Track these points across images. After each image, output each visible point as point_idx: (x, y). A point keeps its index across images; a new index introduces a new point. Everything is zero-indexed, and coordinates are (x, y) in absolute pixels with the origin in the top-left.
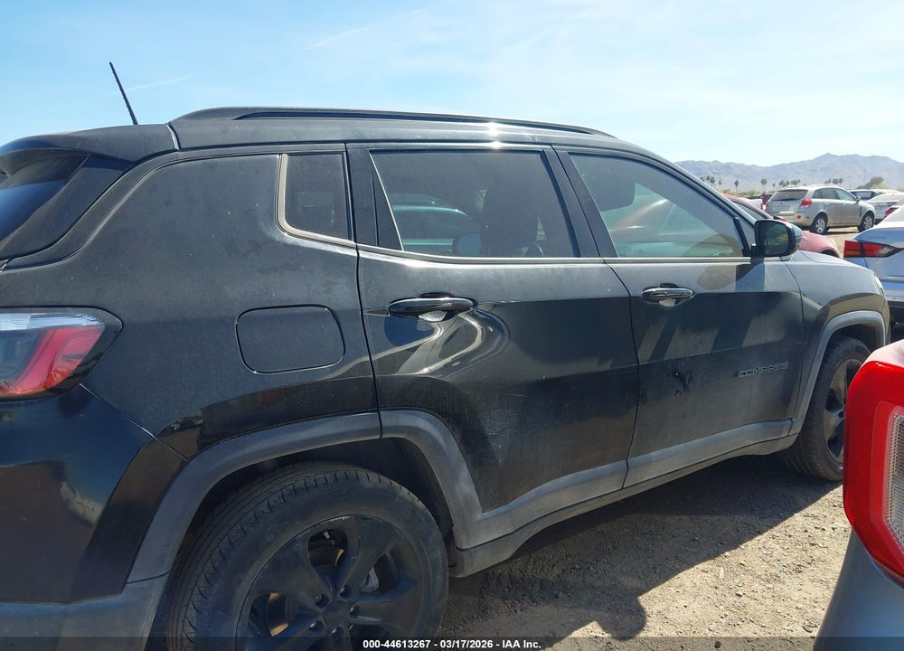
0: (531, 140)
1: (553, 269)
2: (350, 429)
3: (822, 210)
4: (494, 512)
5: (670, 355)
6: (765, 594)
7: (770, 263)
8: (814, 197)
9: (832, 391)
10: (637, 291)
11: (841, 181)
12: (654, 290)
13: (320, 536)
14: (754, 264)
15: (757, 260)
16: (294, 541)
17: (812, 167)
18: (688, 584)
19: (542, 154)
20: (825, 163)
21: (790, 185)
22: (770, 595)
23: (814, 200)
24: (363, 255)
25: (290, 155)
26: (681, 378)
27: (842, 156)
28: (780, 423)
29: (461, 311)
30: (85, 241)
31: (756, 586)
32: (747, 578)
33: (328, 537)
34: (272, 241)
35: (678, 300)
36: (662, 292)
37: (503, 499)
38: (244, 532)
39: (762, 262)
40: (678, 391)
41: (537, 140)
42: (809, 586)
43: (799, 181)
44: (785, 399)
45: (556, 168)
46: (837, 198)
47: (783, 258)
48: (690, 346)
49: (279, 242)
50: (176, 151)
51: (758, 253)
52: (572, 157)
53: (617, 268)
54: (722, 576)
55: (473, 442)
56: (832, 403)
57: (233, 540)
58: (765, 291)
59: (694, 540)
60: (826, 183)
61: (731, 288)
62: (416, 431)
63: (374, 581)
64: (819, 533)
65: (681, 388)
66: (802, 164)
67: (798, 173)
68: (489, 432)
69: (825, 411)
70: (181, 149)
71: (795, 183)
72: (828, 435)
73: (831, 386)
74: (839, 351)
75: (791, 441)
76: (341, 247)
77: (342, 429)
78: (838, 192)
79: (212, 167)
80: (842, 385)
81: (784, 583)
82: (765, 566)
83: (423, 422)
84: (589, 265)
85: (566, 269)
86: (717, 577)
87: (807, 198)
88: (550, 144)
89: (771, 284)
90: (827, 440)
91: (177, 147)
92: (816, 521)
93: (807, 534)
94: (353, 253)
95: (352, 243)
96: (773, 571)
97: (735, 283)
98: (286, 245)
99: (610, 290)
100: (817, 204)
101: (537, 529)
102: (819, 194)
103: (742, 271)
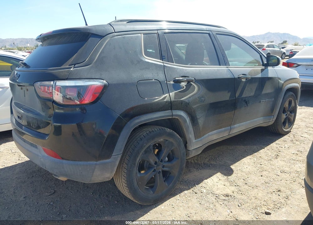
0: (206, 30)
1: (214, 69)
2: (165, 115)
3: (269, 52)
4: (198, 140)
5: (244, 96)
6: (268, 164)
7: (270, 68)
8: (266, 47)
9: (284, 108)
10: (236, 76)
11: (273, 42)
12: (240, 76)
13: (155, 145)
14: (265, 68)
15: (266, 67)
16: (150, 146)
17: (263, 37)
18: (246, 162)
19: (209, 34)
20: (268, 35)
21: (256, 43)
22: (270, 164)
23: (266, 49)
24: (165, 65)
25: (143, 34)
26: (246, 102)
27: (274, 33)
28: (270, 117)
29: (191, 82)
30: (94, 60)
31: (265, 162)
32: (263, 160)
33: (158, 145)
34: (142, 60)
35: (246, 79)
36: (243, 77)
37: (200, 137)
38: (138, 143)
39: (268, 68)
40: (245, 106)
41: (207, 30)
42: (280, 162)
43: (259, 42)
44: (272, 110)
45: (213, 38)
46: (274, 48)
47: (273, 67)
48: (249, 92)
49: (144, 61)
50: (114, 33)
51: (266, 65)
52: (217, 35)
53: (231, 69)
54: (255, 160)
55: (194, 120)
56: (284, 112)
57: (135, 145)
58: (269, 77)
59: (246, 151)
60: (268, 42)
61: (259, 76)
62: (180, 116)
63: (167, 159)
64: (281, 148)
65: (246, 105)
66: (260, 36)
67: (259, 39)
68: (198, 117)
69: (282, 114)
70: (115, 32)
71: (258, 42)
72: (283, 121)
73: (284, 106)
74: (287, 95)
75: (273, 122)
76: (159, 62)
77: (163, 115)
78: (274, 46)
79: (124, 38)
80: (287, 106)
81: (273, 161)
82: (267, 157)
83: (182, 113)
84: (223, 68)
85: (217, 69)
86: (254, 160)
87: (264, 47)
88: (211, 31)
89: (270, 75)
90: (282, 122)
91: (114, 32)
92: (279, 145)
93: (277, 149)
94: (162, 64)
95: (161, 61)
96: (269, 158)
97: (261, 74)
98: (146, 62)
99: (229, 76)
100: (267, 50)
101: (207, 145)
102: (268, 46)
103: (262, 70)
